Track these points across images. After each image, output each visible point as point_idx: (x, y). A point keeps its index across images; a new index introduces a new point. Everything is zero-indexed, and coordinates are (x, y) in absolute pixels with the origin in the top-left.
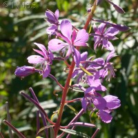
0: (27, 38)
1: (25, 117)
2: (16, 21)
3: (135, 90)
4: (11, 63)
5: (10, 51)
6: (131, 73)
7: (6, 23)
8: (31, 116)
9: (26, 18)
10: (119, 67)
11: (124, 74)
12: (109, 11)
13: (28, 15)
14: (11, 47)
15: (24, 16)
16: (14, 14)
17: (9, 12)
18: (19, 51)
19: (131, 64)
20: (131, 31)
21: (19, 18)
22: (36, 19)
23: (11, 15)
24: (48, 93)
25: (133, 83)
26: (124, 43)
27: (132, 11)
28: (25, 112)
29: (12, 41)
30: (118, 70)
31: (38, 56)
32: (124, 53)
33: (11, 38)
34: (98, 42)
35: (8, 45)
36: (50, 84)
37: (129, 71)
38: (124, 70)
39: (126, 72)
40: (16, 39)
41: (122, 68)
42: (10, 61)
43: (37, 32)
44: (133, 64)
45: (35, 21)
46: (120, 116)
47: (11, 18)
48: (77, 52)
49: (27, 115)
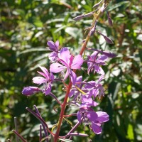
0: (28, 68)
1: (26, 137)
2: (18, 53)
3: (121, 112)
4: (14, 90)
5: (13, 79)
6: (117, 98)
7: (9, 55)
8: (31, 135)
9: (27, 51)
10: (107, 93)
11: (110, 98)
12: (98, 46)
13: (29, 49)
14: (14, 76)
15: (25, 49)
16: (17, 47)
17: (12, 46)
18: (21, 79)
19: (116, 91)
20: (117, 62)
21: (21, 51)
22: (36, 52)
23: (14, 49)
24: (45, 115)
25: (119, 107)
26: (111, 73)
27: (118, 45)
28: (26, 132)
29: (15, 71)
30: (106, 95)
31: (41, 78)
32: (110, 81)
33: (14, 69)
34: (91, 68)
35: (12, 74)
36: (47, 108)
37: (115, 96)
38: (111, 95)
39: (112, 97)
40: (19, 70)
41: (109, 94)
42: (13, 88)
43: (37, 63)
44: (119, 91)
45: (34, 54)
46: (108, 136)
47: (14, 51)
48: (74, 74)
49: (28, 134)
